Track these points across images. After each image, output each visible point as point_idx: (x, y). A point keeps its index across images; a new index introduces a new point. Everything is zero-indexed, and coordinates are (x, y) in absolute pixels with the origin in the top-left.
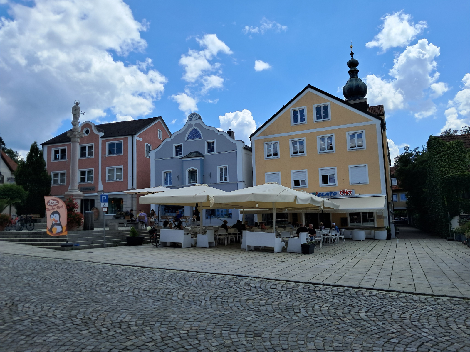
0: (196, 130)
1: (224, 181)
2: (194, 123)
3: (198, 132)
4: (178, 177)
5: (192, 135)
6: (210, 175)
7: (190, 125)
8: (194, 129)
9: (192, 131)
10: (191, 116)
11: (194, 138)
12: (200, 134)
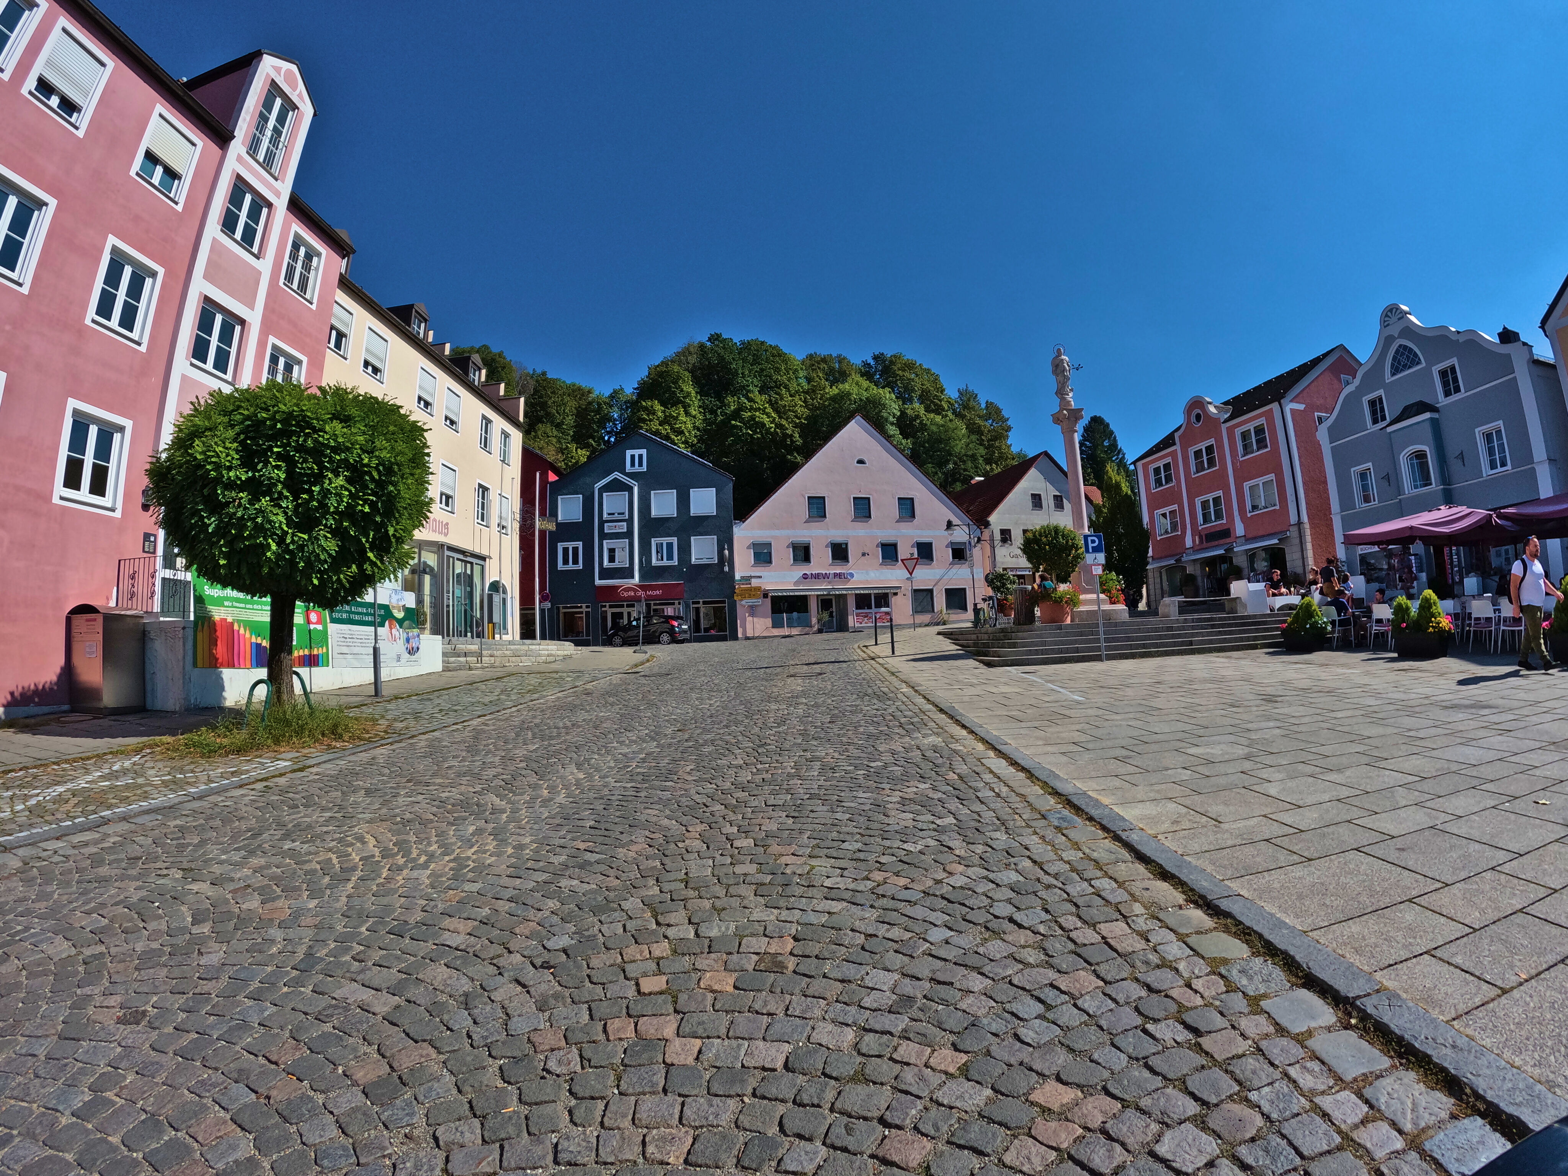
0: (1405, 347)
1: (1500, 469)
2: (1394, 330)
3: (1411, 350)
4: (1387, 478)
5: (1399, 363)
6: (1461, 456)
7: (1388, 341)
8: (1400, 346)
9: (1397, 352)
10: (1387, 316)
11: (1406, 367)
12: (1416, 355)
